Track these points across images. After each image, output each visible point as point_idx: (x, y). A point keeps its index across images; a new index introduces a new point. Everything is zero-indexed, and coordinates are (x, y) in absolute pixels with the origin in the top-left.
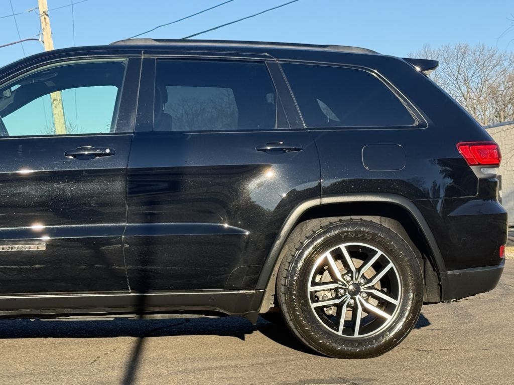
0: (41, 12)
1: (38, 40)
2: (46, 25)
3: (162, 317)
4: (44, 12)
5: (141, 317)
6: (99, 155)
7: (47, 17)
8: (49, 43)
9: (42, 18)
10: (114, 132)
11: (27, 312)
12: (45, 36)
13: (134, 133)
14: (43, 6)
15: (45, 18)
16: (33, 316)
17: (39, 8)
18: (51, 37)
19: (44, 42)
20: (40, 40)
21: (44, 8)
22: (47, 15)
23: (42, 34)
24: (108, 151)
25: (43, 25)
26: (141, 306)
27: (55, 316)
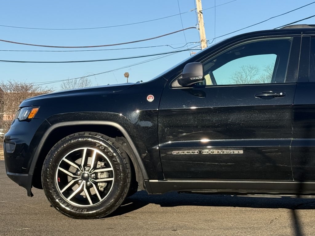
0: (198, 11)
1: (196, 28)
2: (201, 19)
3: (312, 197)
4: (200, 11)
5: (298, 197)
6: (276, 96)
7: (201, 14)
8: (203, 30)
9: (199, 15)
10: (285, 82)
11: (230, 190)
12: (200, 26)
13: (297, 83)
14: (199, 7)
15: (200, 15)
16: (232, 193)
17: (197, 9)
18: (204, 26)
19: (200, 29)
20: (197, 28)
21: (200, 9)
22: (201, 13)
23: (199, 24)
24: (281, 94)
25: (199, 19)
26: (300, 190)
27: (246, 194)
